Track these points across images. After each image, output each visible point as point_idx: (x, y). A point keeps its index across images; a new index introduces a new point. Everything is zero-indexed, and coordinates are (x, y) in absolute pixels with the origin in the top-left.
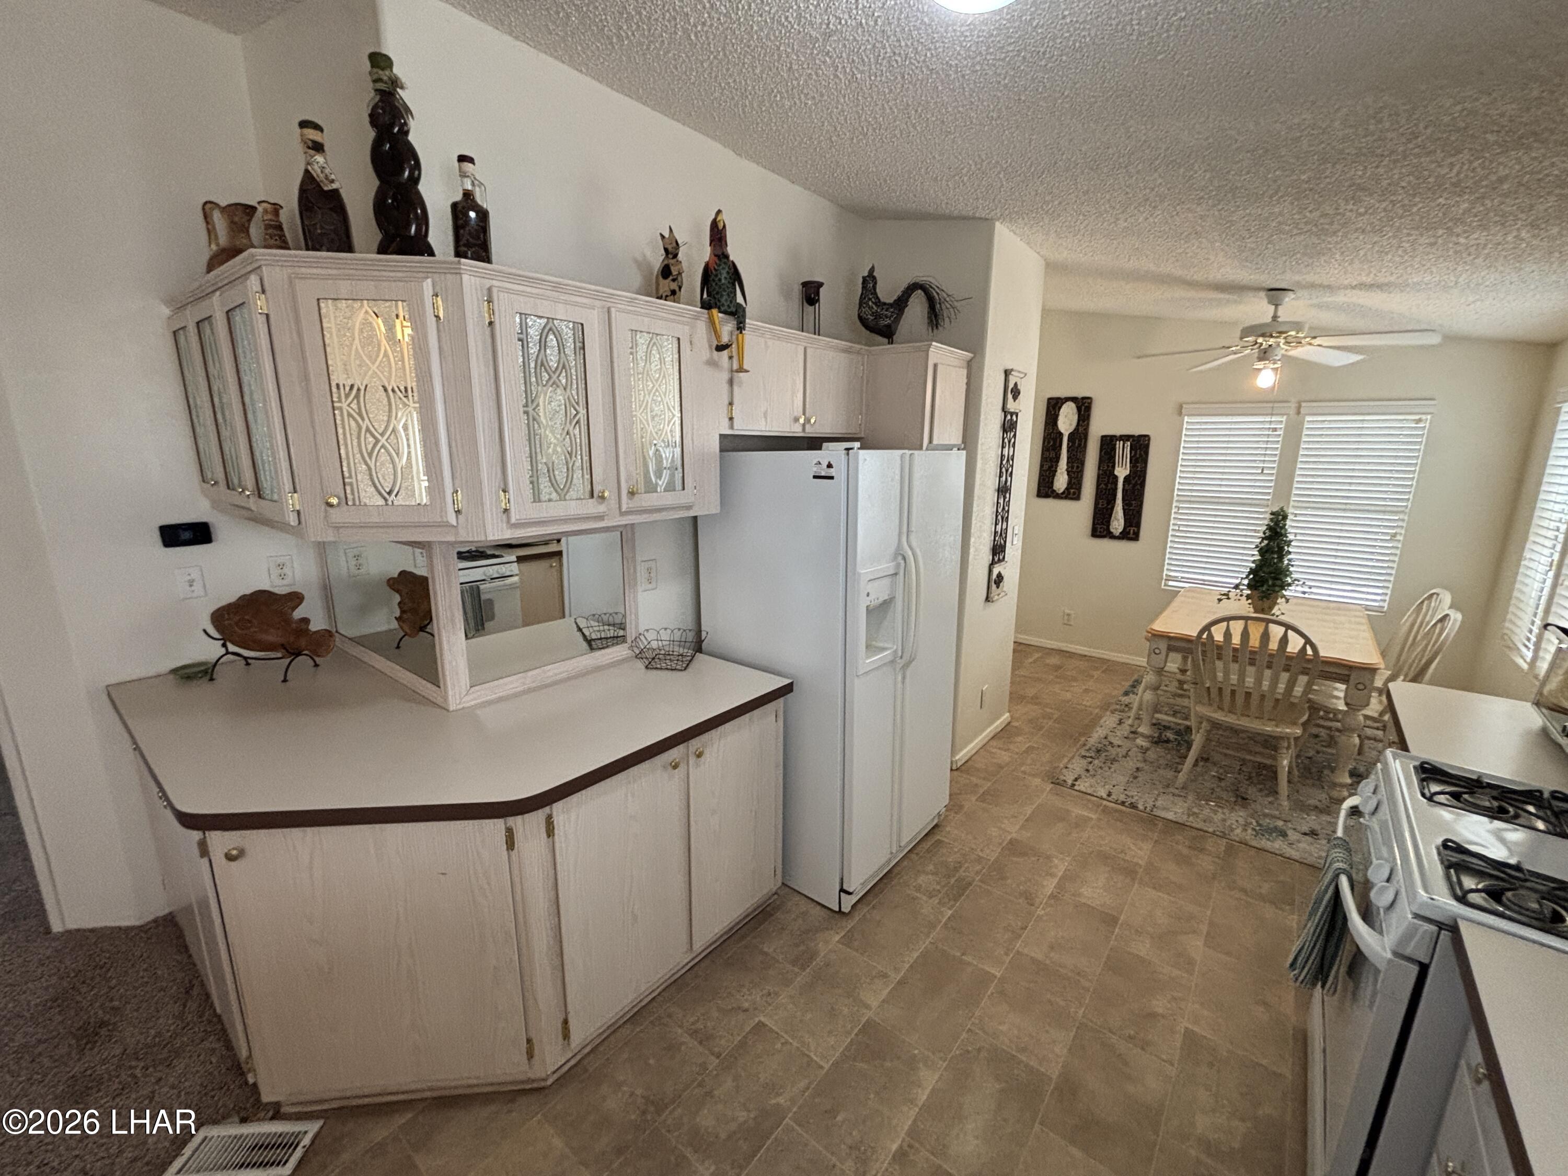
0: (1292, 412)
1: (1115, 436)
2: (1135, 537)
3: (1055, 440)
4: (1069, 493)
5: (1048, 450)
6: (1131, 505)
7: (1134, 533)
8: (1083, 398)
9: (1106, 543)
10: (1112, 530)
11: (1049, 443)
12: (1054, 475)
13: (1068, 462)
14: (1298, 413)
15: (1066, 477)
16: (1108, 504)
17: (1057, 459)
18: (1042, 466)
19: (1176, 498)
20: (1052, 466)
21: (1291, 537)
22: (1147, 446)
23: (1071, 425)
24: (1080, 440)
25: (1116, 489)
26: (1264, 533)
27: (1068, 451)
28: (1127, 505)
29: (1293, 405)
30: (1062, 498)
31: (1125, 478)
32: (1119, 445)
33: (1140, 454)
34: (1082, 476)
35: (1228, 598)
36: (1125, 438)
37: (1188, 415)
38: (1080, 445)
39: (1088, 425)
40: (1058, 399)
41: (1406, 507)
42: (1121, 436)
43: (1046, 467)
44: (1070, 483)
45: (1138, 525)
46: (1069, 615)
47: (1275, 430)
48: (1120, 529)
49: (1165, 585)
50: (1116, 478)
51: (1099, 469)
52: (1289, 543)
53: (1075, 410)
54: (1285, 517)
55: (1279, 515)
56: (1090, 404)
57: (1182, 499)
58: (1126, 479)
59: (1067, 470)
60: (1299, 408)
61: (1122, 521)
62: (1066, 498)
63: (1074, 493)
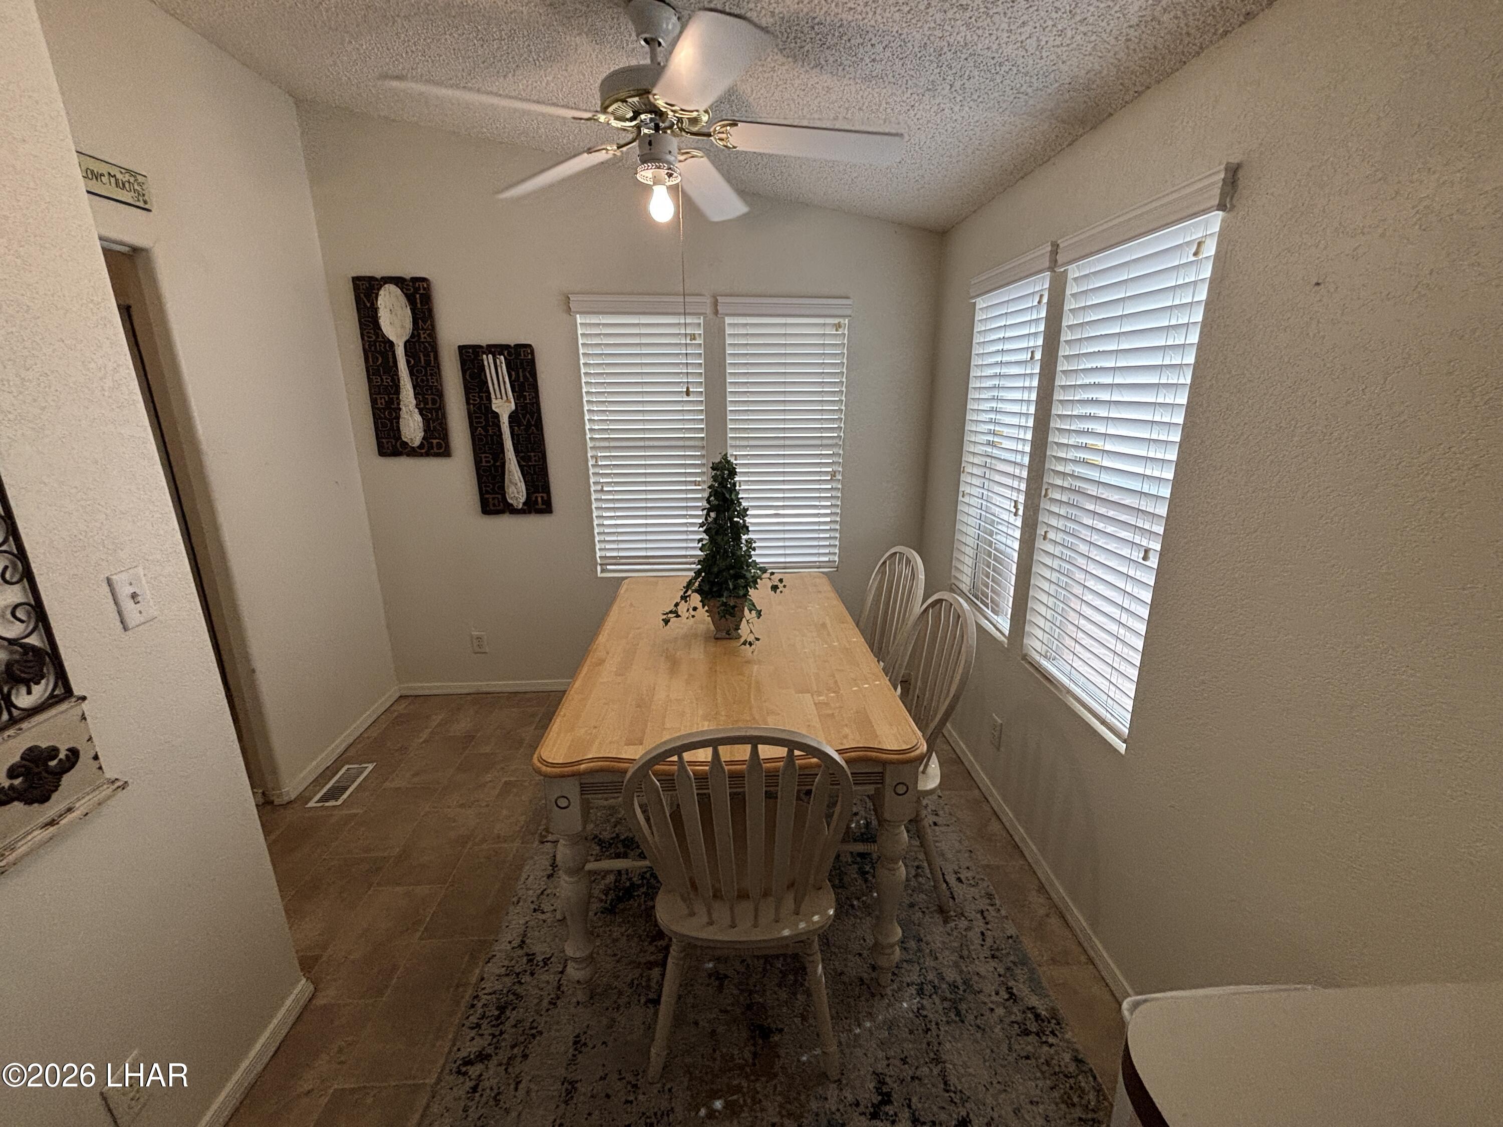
0: (709, 310)
1: (480, 347)
2: (547, 508)
3: (384, 355)
4: (431, 446)
5: (376, 373)
6: (530, 458)
7: (544, 502)
8: (415, 280)
9: (505, 522)
10: (510, 501)
11: (375, 359)
12: (398, 418)
13: (416, 395)
14: (716, 312)
15: (418, 418)
16: (495, 461)
17: (395, 388)
18: (374, 402)
19: (590, 444)
20: (391, 401)
21: (745, 504)
22: (532, 363)
23: (403, 327)
24: (427, 355)
25: (500, 435)
26: (708, 501)
27: (411, 374)
28: (523, 458)
29: (708, 301)
30: (421, 455)
31: (510, 417)
32: (488, 360)
33: (525, 376)
34: (444, 416)
35: (678, 616)
36: (495, 349)
37: (580, 313)
38: (428, 363)
39: (433, 327)
40: (371, 279)
41: (839, 437)
42: (489, 346)
43: (381, 403)
44: (427, 429)
45: (546, 489)
46: (479, 638)
47: (693, 337)
48: (523, 499)
49: (603, 571)
50: (496, 416)
51: (468, 403)
52: (744, 513)
53: (403, 300)
54: (733, 473)
55: (723, 469)
56: (428, 289)
57: (598, 444)
58: (513, 417)
59: (417, 406)
60: (716, 304)
61: (522, 486)
62: (427, 455)
63: (439, 446)
